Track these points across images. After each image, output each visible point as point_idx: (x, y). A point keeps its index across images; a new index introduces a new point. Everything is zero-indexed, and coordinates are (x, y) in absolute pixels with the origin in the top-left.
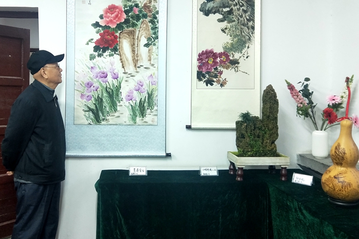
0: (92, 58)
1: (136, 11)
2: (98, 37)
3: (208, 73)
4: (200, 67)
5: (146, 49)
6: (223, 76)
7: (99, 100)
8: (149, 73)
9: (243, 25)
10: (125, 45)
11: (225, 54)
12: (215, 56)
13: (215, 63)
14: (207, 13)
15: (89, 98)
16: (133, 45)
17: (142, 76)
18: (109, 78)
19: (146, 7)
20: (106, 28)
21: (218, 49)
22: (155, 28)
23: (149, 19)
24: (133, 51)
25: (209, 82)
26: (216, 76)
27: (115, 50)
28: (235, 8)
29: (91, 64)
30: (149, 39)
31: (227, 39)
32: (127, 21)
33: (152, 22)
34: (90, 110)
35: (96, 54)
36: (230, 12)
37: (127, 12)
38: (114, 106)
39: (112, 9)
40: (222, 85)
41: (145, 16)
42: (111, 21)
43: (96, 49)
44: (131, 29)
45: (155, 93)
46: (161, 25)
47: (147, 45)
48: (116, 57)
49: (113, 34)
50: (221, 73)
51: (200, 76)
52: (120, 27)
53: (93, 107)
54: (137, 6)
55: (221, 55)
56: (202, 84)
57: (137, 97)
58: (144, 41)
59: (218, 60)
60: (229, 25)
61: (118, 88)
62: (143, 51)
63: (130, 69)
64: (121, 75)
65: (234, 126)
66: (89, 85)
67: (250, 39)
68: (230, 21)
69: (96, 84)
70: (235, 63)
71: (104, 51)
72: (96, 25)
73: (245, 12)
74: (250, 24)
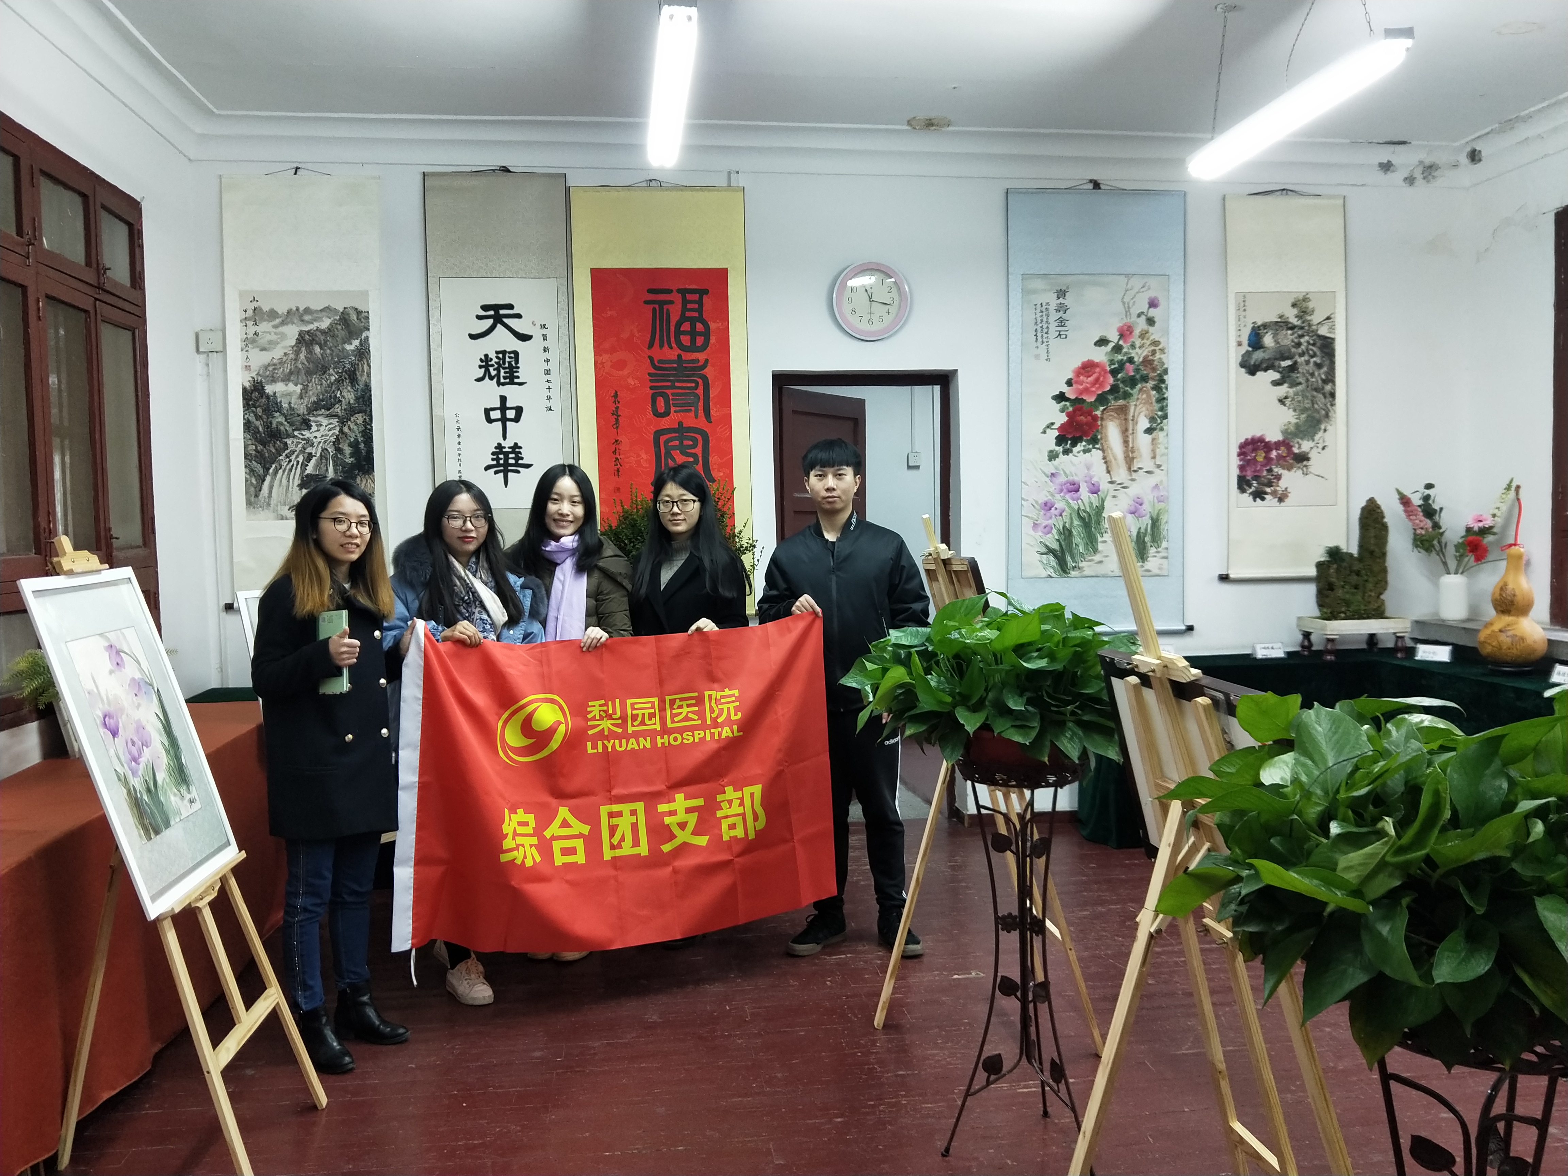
0: (1053, 456)
1: (1130, 370)
2: (1063, 418)
3: (1256, 478)
4: (1242, 468)
5: (1148, 438)
6: (1283, 484)
7: (1066, 534)
8: (1152, 480)
9: (1316, 390)
10: (1112, 431)
11: (1285, 444)
12: (1268, 447)
13: (1268, 460)
14: (1252, 370)
15: (1048, 529)
16: (1125, 432)
17: (1142, 487)
18: (1084, 492)
19: (1147, 362)
20: (1078, 402)
21: (1274, 435)
22: (1162, 399)
23: (1151, 384)
24: (1126, 442)
25: (1259, 495)
26: (1270, 484)
27: (1094, 441)
28: (1301, 360)
29: (1050, 467)
30: (1152, 419)
31: (1288, 417)
32: (1114, 389)
33: (1157, 388)
34: (1050, 551)
35: (1060, 449)
36: (1293, 368)
37: (1114, 373)
38: (1092, 543)
39: (1088, 367)
40: (1281, 500)
41: (1145, 379)
42: (1086, 390)
43: (1060, 440)
44: (1121, 402)
45: (1164, 518)
46: (1173, 394)
47: (1149, 431)
48: (1096, 455)
49: (1089, 413)
50: (1278, 477)
51: (1243, 484)
52: (1102, 399)
53: (1055, 546)
54: (1131, 360)
55: (1278, 445)
56: (1247, 498)
57: (1133, 526)
58: (1144, 423)
59: (1274, 454)
60: (1291, 391)
61: (1100, 509)
62: (1143, 441)
63: (1121, 474)
64: (1104, 486)
65: (1312, 572)
66: (1048, 506)
67: (1327, 416)
68: (1294, 384)
69: (1060, 505)
70: (1302, 458)
71: (1074, 444)
72: (1060, 397)
73: (1319, 366)
74: (1328, 387)
